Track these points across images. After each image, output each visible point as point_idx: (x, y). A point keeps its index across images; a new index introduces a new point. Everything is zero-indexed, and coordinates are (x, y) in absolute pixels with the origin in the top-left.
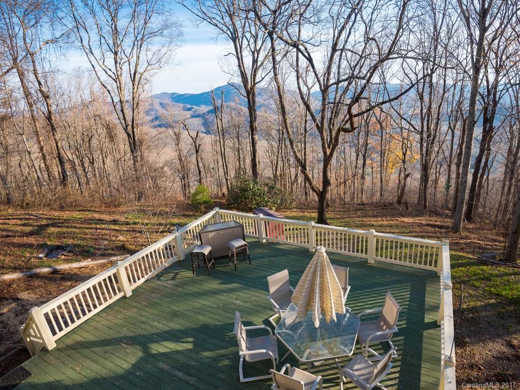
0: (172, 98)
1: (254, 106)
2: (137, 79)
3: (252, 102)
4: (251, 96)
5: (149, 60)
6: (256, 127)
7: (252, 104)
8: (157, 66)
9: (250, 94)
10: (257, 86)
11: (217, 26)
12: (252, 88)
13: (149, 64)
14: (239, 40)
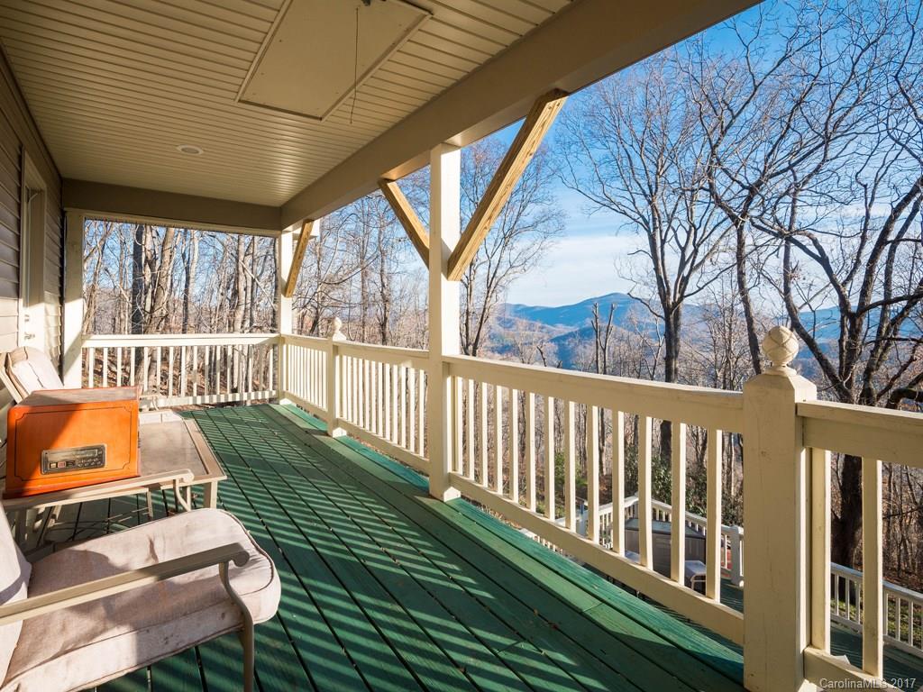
0: (516, 312)
1: (676, 332)
2: (493, 285)
3: (672, 326)
4: (672, 316)
5: (512, 262)
6: (676, 370)
7: (673, 329)
8: (520, 268)
9: (671, 313)
10: (686, 301)
11: (625, 214)
12: (676, 304)
13: (511, 267)
14: (661, 231)
